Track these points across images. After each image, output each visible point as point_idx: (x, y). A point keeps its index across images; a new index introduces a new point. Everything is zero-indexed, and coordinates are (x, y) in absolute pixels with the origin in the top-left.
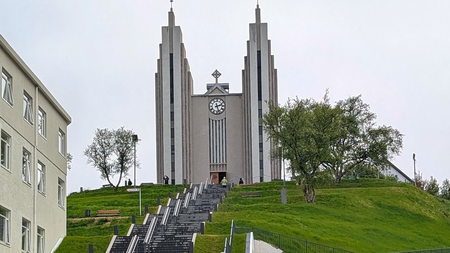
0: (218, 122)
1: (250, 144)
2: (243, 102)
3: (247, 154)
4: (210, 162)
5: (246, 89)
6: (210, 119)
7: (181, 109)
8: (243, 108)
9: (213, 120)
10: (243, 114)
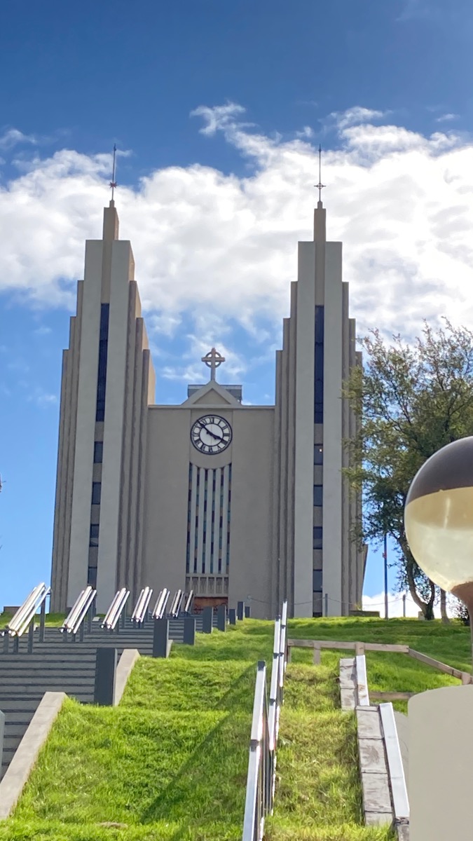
0: (210, 473)
1: (289, 529)
2: (277, 426)
3: (282, 553)
4: (188, 571)
5: (284, 394)
6: (191, 464)
7: (120, 434)
8: (277, 440)
9: (199, 469)
10: (276, 456)
